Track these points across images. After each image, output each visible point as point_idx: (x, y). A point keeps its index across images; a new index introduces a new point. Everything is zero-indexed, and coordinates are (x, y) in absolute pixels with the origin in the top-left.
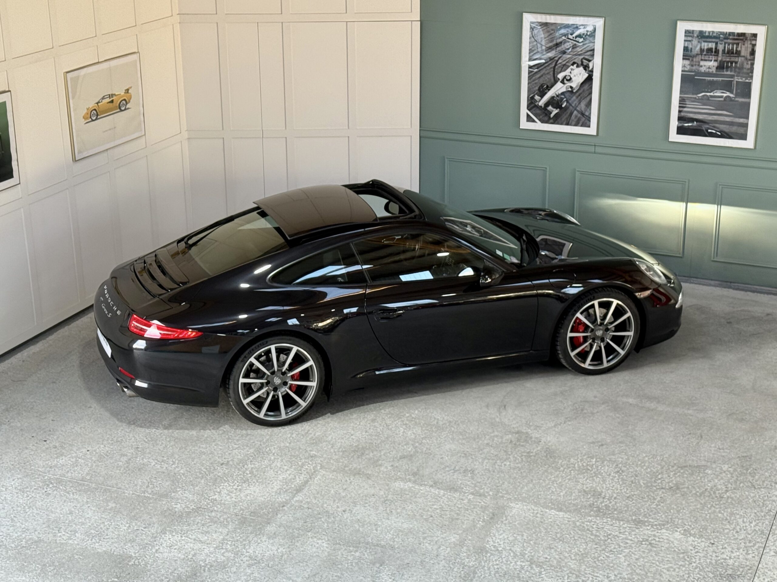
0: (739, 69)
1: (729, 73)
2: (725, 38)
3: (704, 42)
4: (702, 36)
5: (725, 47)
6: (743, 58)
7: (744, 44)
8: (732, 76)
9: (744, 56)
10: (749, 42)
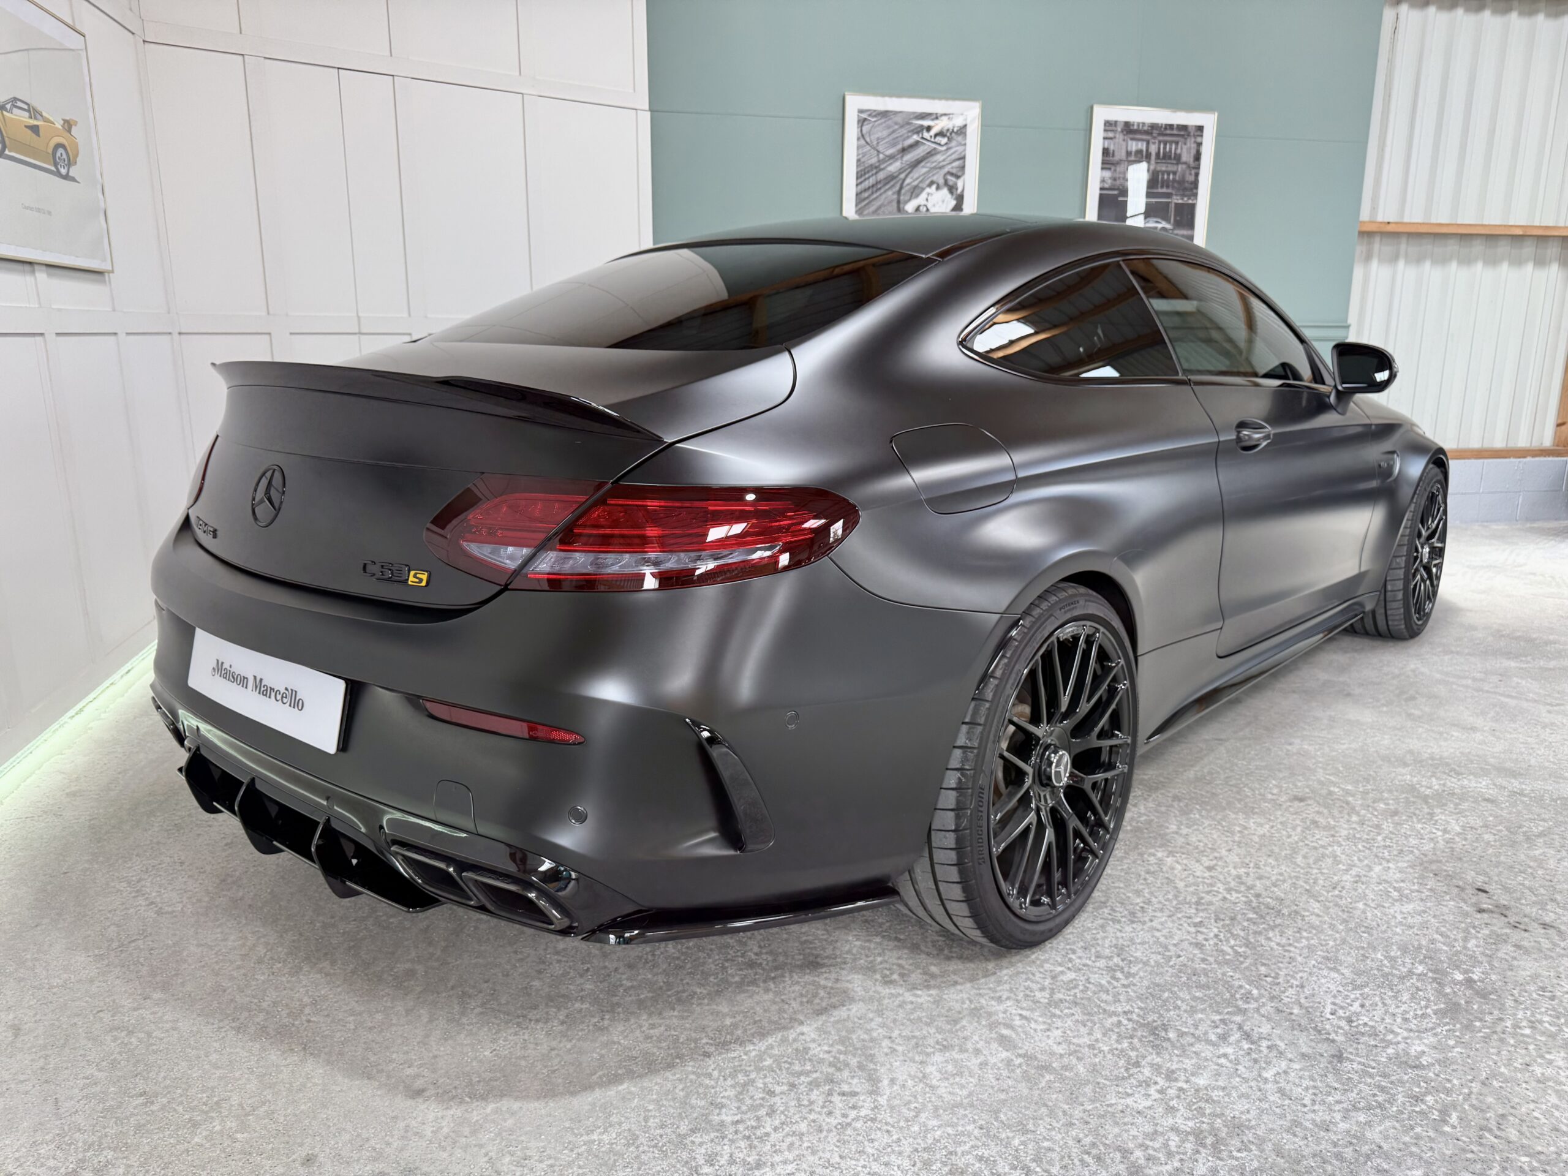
0: (1179, 182)
1: (1164, 190)
2: (1159, 134)
3: (1132, 139)
4: (1129, 130)
5: (1159, 149)
6: (1184, 166)
7: (1185, 144)
8: (1169, 195)
9: (1185, 163)
10: (1193, 140)
